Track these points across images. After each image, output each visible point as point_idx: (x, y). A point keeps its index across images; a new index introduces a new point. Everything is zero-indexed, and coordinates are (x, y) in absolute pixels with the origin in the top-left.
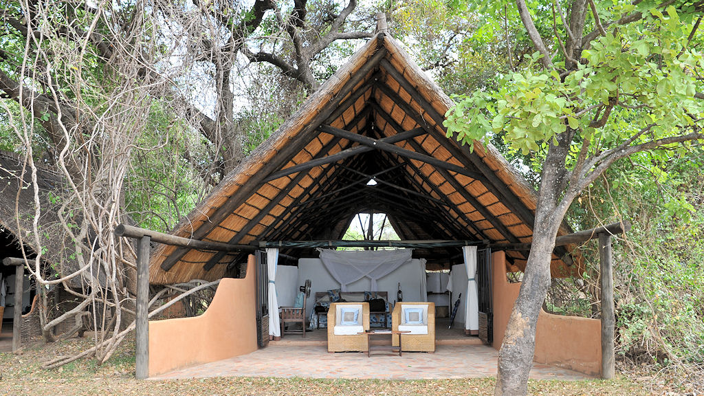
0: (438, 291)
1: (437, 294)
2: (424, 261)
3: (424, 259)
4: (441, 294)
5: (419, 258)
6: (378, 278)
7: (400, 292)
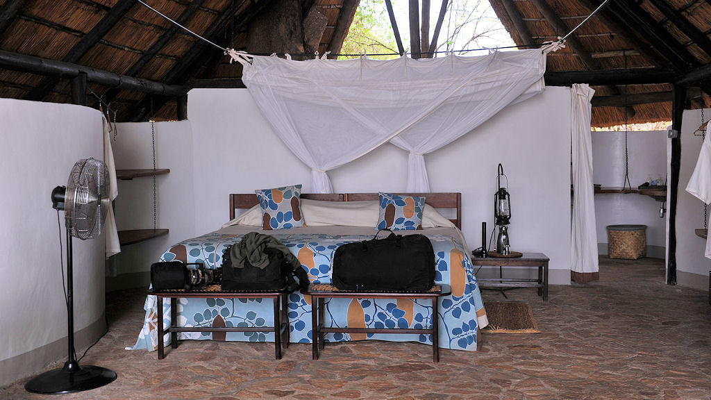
0: (618, 183)
1: (613, 191)
2: (586, 92)
3: (585, 87)
4: (627, 191)
5: (569, 84)
6: (429, 148)
7: (502, 194)
